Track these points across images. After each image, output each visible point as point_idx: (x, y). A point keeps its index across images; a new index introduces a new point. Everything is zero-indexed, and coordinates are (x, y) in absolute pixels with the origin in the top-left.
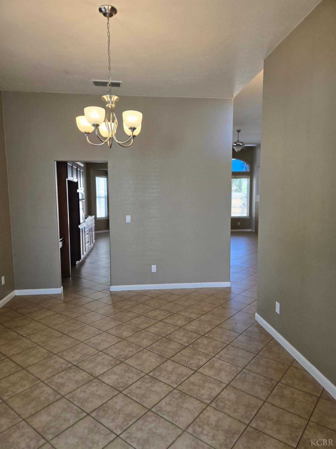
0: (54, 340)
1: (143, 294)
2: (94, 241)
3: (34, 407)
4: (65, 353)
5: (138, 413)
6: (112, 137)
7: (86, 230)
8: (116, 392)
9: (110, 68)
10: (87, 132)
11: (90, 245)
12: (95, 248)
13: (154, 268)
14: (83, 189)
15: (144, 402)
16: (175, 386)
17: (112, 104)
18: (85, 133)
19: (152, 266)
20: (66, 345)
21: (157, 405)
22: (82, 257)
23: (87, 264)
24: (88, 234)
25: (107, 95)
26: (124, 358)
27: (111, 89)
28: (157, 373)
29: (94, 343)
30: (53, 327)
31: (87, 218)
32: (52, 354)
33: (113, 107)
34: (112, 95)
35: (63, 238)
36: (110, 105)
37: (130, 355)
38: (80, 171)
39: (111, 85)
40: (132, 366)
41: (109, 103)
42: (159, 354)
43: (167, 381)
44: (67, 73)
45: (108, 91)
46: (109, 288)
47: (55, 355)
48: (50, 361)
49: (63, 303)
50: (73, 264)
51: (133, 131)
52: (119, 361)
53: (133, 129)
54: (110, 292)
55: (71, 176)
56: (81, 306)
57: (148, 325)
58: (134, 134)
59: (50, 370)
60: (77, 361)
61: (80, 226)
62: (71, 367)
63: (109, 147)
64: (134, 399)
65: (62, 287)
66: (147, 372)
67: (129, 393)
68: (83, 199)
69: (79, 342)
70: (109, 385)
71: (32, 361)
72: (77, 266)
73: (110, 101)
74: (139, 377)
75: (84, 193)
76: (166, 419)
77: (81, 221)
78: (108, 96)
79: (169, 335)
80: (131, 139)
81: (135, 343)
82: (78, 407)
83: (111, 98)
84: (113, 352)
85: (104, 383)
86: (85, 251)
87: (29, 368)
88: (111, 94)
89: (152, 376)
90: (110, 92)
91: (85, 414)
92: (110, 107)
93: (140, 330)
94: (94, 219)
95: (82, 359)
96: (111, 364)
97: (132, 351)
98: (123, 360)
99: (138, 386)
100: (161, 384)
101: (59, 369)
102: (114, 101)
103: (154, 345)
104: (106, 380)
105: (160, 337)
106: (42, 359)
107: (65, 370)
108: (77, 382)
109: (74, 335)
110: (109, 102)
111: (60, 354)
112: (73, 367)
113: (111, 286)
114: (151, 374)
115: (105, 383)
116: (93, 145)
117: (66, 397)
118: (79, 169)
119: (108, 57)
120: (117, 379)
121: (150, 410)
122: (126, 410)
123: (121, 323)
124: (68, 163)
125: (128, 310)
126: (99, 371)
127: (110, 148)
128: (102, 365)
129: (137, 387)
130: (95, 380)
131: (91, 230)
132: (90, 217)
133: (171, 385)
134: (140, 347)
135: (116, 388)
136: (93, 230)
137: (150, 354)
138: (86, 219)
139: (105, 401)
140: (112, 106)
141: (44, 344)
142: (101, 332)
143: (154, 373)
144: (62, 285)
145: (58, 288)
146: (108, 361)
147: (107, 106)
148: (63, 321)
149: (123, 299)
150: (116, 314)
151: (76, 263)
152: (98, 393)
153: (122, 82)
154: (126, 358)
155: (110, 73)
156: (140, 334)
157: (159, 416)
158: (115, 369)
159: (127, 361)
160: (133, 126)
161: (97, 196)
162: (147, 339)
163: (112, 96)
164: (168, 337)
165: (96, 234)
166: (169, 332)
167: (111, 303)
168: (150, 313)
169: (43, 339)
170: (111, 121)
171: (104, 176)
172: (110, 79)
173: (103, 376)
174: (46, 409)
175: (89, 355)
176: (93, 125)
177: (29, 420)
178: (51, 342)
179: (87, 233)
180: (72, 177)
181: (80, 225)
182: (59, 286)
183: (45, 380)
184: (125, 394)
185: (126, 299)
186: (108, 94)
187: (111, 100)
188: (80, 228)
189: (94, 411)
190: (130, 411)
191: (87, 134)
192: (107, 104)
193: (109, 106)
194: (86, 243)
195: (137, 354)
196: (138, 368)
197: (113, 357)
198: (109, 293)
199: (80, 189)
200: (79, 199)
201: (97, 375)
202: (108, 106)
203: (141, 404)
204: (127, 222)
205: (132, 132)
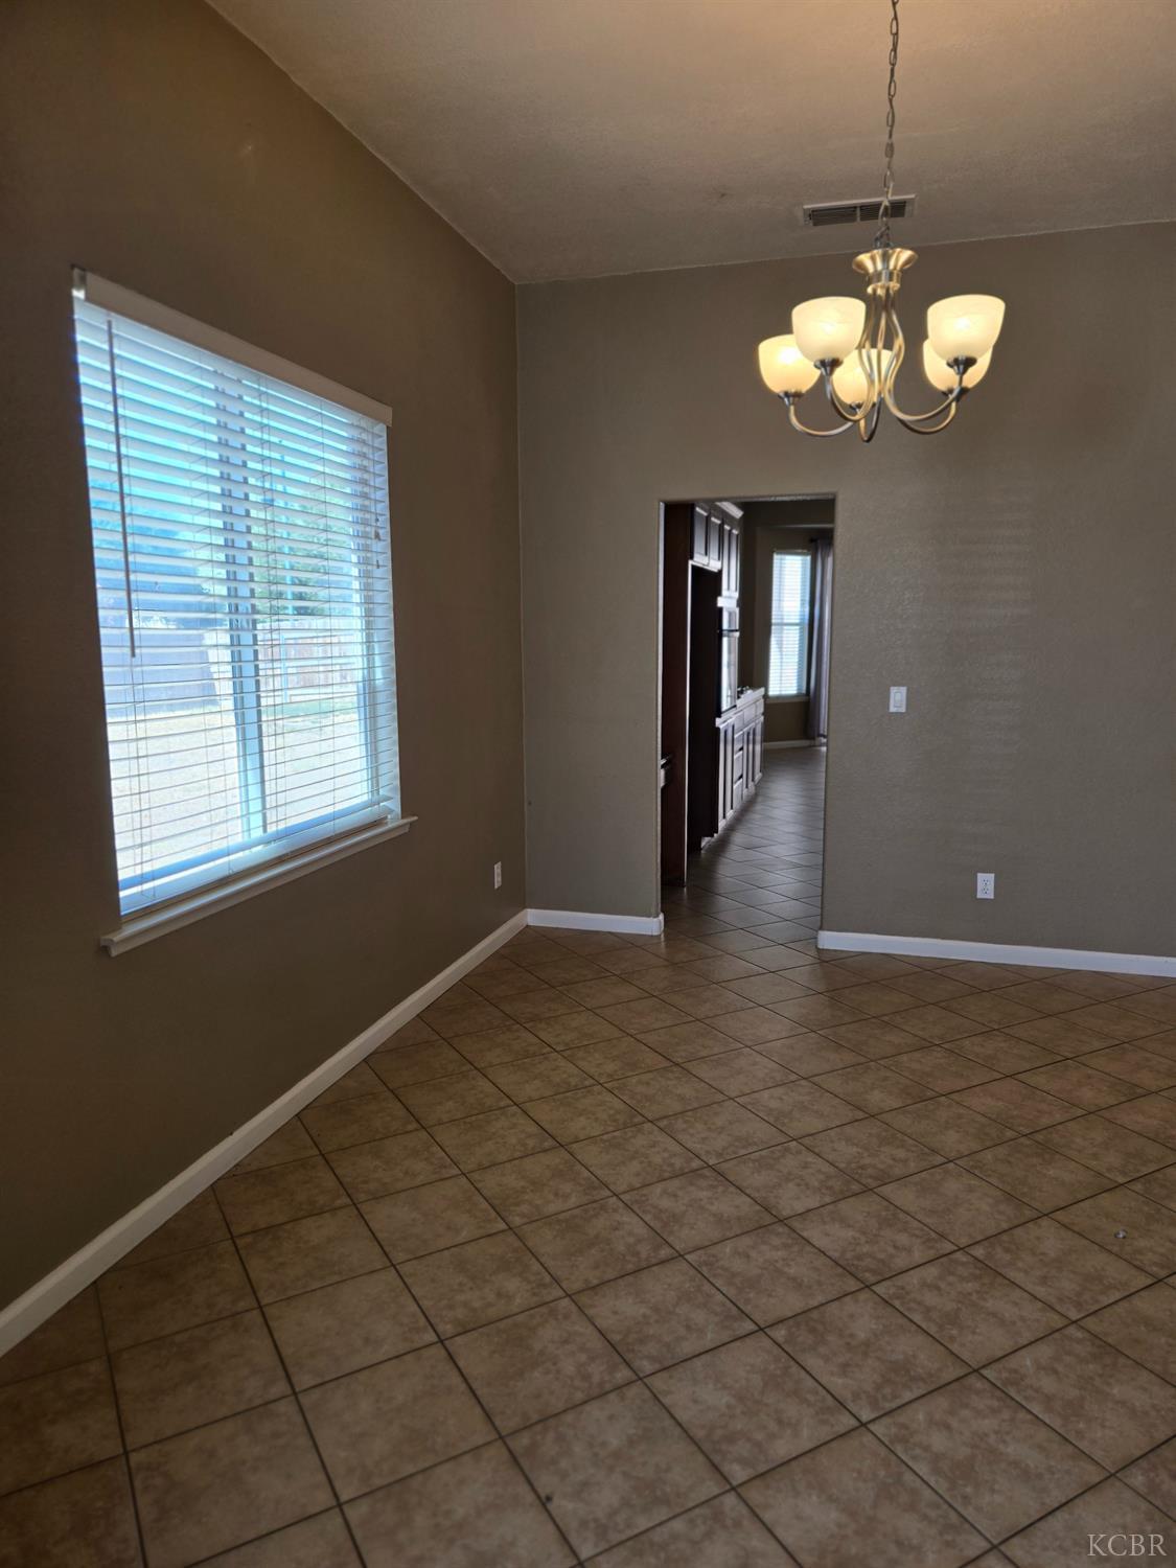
0: (646, 1077)
1: (938, 971)
2: (758, 776)
3: (596, 1267)
4: (680, 1124)
5: (933, 1372)
6: (882, 401)
7: (736, 736)
8: (852, 1285)
9: (890, 149)
10: (793, 390)
11: (747, 787)
12: (760, 799)
13: (986, 885)
14: (736, 595)
15: (952, 1339)
16: (1074, 1315)
17: (891, 279)
18: (787, 394)
19: (980, 876)
20: (681, 1098)
21: (1003, 1361)
22: (722, 824)
23: (735, 852)
24: (741, 749)
25: (875, 251)
26: (876, 1178)
27: (888, 228)
28: (1001, 1255)
29: (771, 1110)
30: (638, 1037)
31: (742, 696)
32: (639, 1119)
33: (891, 292)
34: (892, 248)
35: (670, 756)
36: (882, 287)
37: (898, 1171)
38: (730, 531)
39: (889, 211)
40: (905, 1208)
41: (879, 280)
42: (1008, 1189)
43: (1040, 1291)
44: (723, 195)
45: (878, 234)
46: (816, 938)
47: (650, 1124)
48: (634, 1137)
49: (665, 966)
50: (695, 847)
51: (965, 371)
52: (857, 1184)
53: (963, 364)
54: (818, 950)
55: (703, 552)
56: (723, 984)
57: (961, 1084)
58: (964, 384)
59: (635, 1166)
60: (719, 1155)
61: (718, 722)
62: (697, 1170)
63: (866, 439)
64: (915, 1320)
65: (661, 917)
66: (964, 1241)
67: (898, 1298)
68: (732, 631)
69: (720, 1097)
70: (825, 1254)
71: (584, 1128)
72: (702, 852)
73: (884, 272)
74: (932, 1254)
75: (737, 610)
76: (1037, 1417)
77: (725, 705)
78: (878, 253)
79: (1044, 1132)
80: (950, 404)
81: (914, 1137)
82: (729, 1299)
83: (886, 258)
84: (835, 1150)
85: (808, 1242)
86: (732, 808)
87: (574, 1146)
88: (887, 245)
89: (981, 1258)
90: (885, 237)
91: (749, 1326)
92: (880, 292)
93: (929, 1094)
94: (762, 701)
95: (735, 1153)
96: (830, 1188)
97: (905, 1161)
98: (872, 1183)
99: (929, 1281)
100: (1017, 1294)
101: (665, 1168)
102: (898, 268)
103: (988, 1156)
104: (814, 1233)
105: (1009, 1134)
106: (611, 1129)
107: (682, 1175)
108: (719, 1219)
109: (704, 1071)
110: (878, 276)
111: (663, 1124)
112: (707, 1172)
113: (821, 932)
114: (979, 1252)
115: (814, 1246)
116: (810, 434)
117: (687, 1257)
118: (727, 527)
119: (888, 109)
120: (853, 1241)
121: (976, 1371)
122: (889, 1348)
123: (863, 1060)
124: (698, 509)
125: (886, 1018)
126: (791, 1201)
127: (869, 441)
128: (799, 1185)
129: (924, 1284)
130: (781, 1229)
131: (751, 737)
132: (749, 692)
133: (1058, 1308)
134: (934, 1151)
135: (853, 1269)
136: (758, 738)
137: (973, 1182)
138: (739, 697)
139: (816, 1304)
140: (888, 290)
141: (615, 1084)
142: (793, 1077)
143: (990, 1250)
144: (662, 911)
145: (649, 917)
146: (822, 1177)
147: (870, 290)
148: (668, 1023)
149: (866, 981)
150: (843, 1028)
151: (703, 844)
152: (792, 1271)
153: (913, 196)
154: (885, 1178)
155: (889, 168)
156: (932, 1107)
157: (1013, 1399)
158: (845, 1207)
159: (887, 1190)
160: (963, 354)
161: (773, 621)
162: (958, 1132)
163: (890, 251)
164: (1039, 1137)
165: (764, 753)
166: (1045, 1121)
167: (821, 987)
168: (967, 1042)
169: (610, 1067)
170: (880, 344)
171: (803, 549)
172: (890, 191)
173: (805, 1220)
174: (630, 1279)
175: (755, 1144)
176: (818, 363)
177: (583, 1299)
178: (634, 1081)
179: (740, 746)
180: (706, 554)
181: (720, 717)
182: (653, 910)
183: (624, 1193)
184: (884, 1296)
185: (877, 982)
186: (876, 248)
187: (888, 267)
188: (718, 729)
189: (780, 1325)
190: (901, 1357)
191: (791, 399)
192: (869, 284)
193: (877, 289)
194: (735, 778)
195: (923, 1175)
196: (928, 1221)
197: (837, 1167)
198: (813, 953)
199: (726, 597)
200: (721, 630)
201: (786, 1213)
202: (875, 291)
203: (942, 1344)
204: (892, 709)
205: (957, 378)
